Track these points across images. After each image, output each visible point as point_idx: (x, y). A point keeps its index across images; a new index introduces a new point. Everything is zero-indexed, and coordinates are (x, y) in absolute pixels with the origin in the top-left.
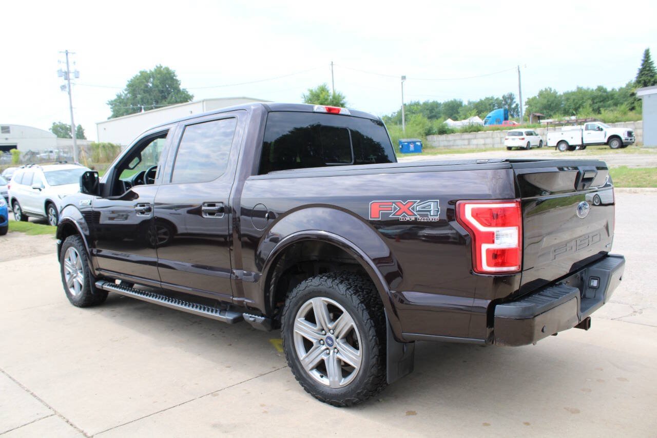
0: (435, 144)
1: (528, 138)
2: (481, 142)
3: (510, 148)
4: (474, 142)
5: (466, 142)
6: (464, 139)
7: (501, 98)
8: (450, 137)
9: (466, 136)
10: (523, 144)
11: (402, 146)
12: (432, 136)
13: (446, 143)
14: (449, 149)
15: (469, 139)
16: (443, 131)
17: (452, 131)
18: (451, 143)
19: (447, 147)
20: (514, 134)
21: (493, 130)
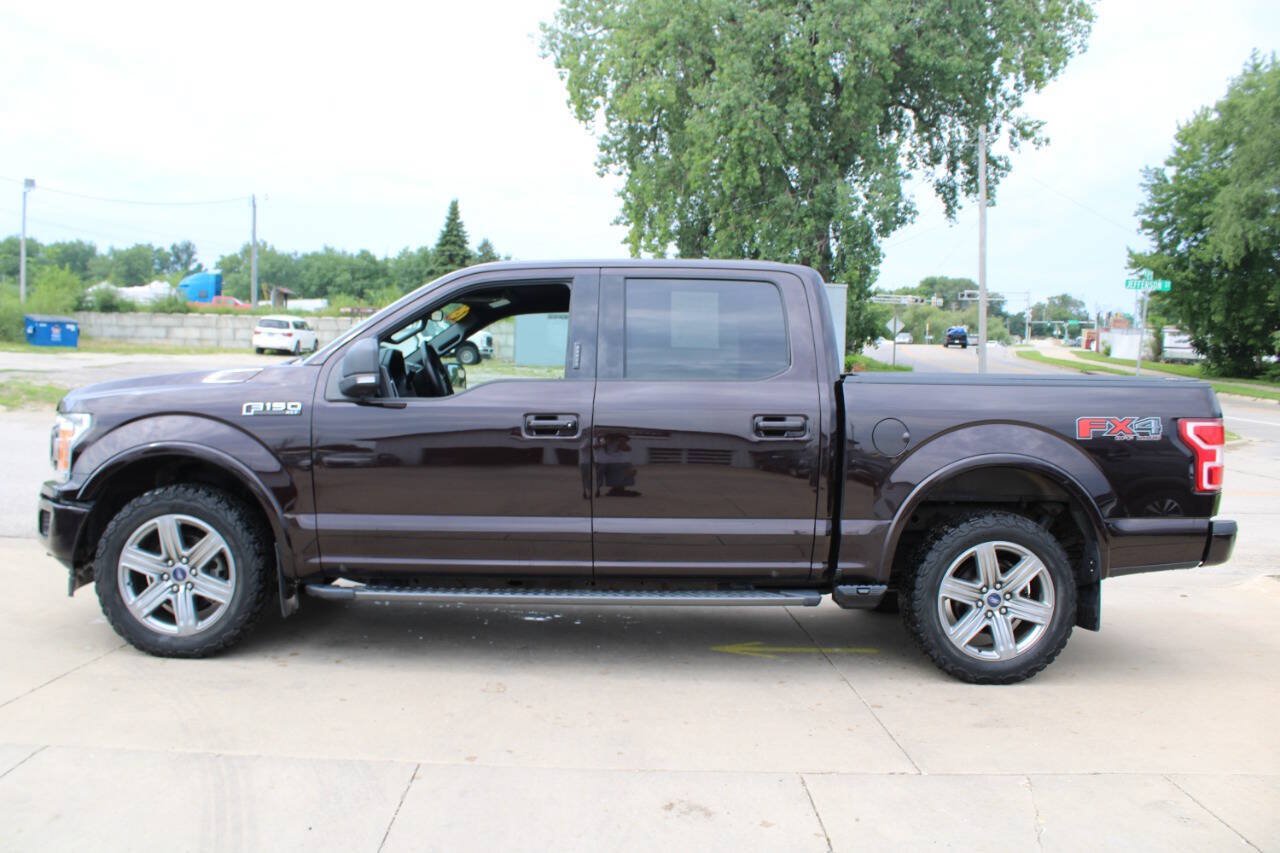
0: (94, 331)
1: (299, 334)
2: (194, 333)
3: (261, 351)
4: (179, 333)
5: (162, 332)
6: (156, 327)
7: (168, 249)
8: (128, 319)
9: (163, 319)
10: (289, 344)
11: (34, 330)
12: (85, 313)
13: (116, 331)
14: (120, 344)
15: (168, 328)
16: (109, 306)
17: (130, 308)
18: (128, 332)
19: (121, 339)
20: (270, 324)
21: (220, 313)
